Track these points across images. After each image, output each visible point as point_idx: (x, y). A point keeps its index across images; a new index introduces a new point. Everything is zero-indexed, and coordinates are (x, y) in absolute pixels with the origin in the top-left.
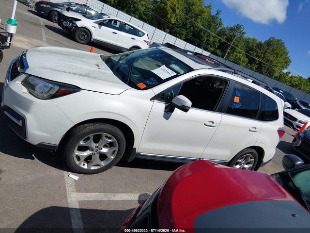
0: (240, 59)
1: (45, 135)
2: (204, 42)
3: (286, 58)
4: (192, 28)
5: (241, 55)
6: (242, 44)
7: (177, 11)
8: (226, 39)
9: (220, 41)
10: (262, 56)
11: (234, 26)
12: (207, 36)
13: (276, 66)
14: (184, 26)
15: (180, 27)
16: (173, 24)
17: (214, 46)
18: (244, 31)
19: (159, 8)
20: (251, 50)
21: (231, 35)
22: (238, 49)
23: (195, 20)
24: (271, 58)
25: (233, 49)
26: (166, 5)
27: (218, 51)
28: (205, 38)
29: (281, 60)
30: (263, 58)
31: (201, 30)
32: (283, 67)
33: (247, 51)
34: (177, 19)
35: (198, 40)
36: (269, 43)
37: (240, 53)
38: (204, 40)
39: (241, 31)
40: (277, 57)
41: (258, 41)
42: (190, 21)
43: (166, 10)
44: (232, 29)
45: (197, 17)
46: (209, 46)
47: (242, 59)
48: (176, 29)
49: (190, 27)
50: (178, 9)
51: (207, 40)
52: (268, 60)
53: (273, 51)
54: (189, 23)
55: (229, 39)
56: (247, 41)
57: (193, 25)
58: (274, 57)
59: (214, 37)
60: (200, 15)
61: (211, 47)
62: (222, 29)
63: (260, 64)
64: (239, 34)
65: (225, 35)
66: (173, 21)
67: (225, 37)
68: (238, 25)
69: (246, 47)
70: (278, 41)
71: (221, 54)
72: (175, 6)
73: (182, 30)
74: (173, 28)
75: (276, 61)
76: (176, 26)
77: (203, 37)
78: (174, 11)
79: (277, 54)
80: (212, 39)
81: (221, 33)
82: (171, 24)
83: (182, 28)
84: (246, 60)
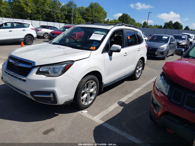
0: (80, 21)
1: (67, 95)
2: (56, 18)
3: (104, 12)
4: (44, 12)
5: (80, 19)
6: (77, 12)
7: (29, 4)
8: (68, 12)
9: (65, 15)
10: (91, 15)
11: (69, 3)
12: (56, 14)
13: (101, 19)
14: (38, 12)
15: (35, 14)
16: (31, 14)
17: (63, 19)
18: (75, 4)
19: (16, 6)
20: (84, 14)
21: (69, 9)
22: (77, 16)
23: (43, 6)
24: (97, 15)
25: (74, 16)
26: (20, 2)
27: (66, 21)
28: (55, 15)
29: (102, 14)
30: (92, 17)
31: (50, 12)
32: (104, 18)
33: (82, 16)
34: (31, 9)
35: (51, 18)
36: (91, 6)
37: (79, 18)
38: (55, 17)
39: (74, 5)
40: (99, 13)
41: (85, 8)
42: (40, 8)
43: (21, 6)
44: (68, 5)
45: (44, 5)
46: (60, 20)
47: (82, 21)
48: (34, 16)
49: (42, 12)
50: (29, 3)
51: (57, 16)
52: (95, 17)
53: (96, 11)
54: (40, 10)
55: (69, 12)
56: (79, 10)
57: (43, 10)
58: (97, 14)
59: (60, 13)
60: (45, 2)
61: (61, 20)
62: (62, 7)
63: (92, 20)
64: (73, 7)
65: (66, 10)
66: (30, 11)
67: (66, 11)
68: (70, 1)
69: (80, 13)
70: (96, 4)
71: (69, 22)
72: (26, 1)
73: (38, 15)
74: (32, 16)
75: (99, 16)
76: (33, 14)
77: (53, 15)
78: (27, 5)
79: (98, 11)
80: (59, 15)
81: (63, 10)
82: (29, 14)
83: (37, 14)
84: (84, 20)
